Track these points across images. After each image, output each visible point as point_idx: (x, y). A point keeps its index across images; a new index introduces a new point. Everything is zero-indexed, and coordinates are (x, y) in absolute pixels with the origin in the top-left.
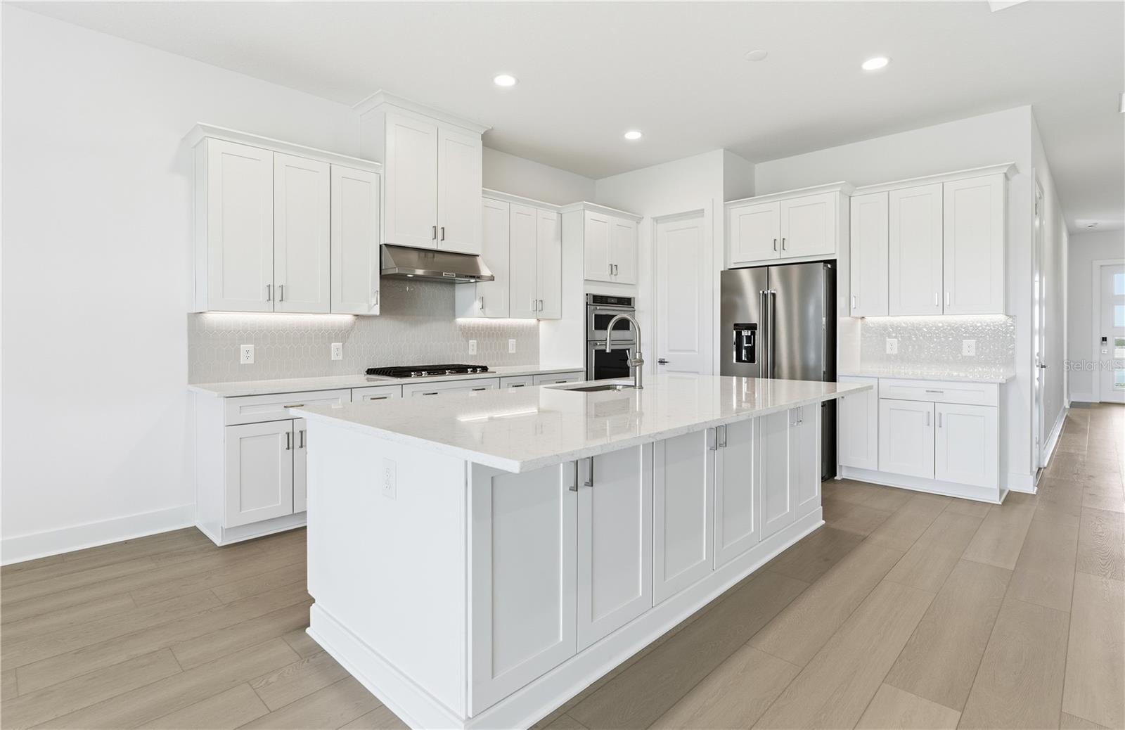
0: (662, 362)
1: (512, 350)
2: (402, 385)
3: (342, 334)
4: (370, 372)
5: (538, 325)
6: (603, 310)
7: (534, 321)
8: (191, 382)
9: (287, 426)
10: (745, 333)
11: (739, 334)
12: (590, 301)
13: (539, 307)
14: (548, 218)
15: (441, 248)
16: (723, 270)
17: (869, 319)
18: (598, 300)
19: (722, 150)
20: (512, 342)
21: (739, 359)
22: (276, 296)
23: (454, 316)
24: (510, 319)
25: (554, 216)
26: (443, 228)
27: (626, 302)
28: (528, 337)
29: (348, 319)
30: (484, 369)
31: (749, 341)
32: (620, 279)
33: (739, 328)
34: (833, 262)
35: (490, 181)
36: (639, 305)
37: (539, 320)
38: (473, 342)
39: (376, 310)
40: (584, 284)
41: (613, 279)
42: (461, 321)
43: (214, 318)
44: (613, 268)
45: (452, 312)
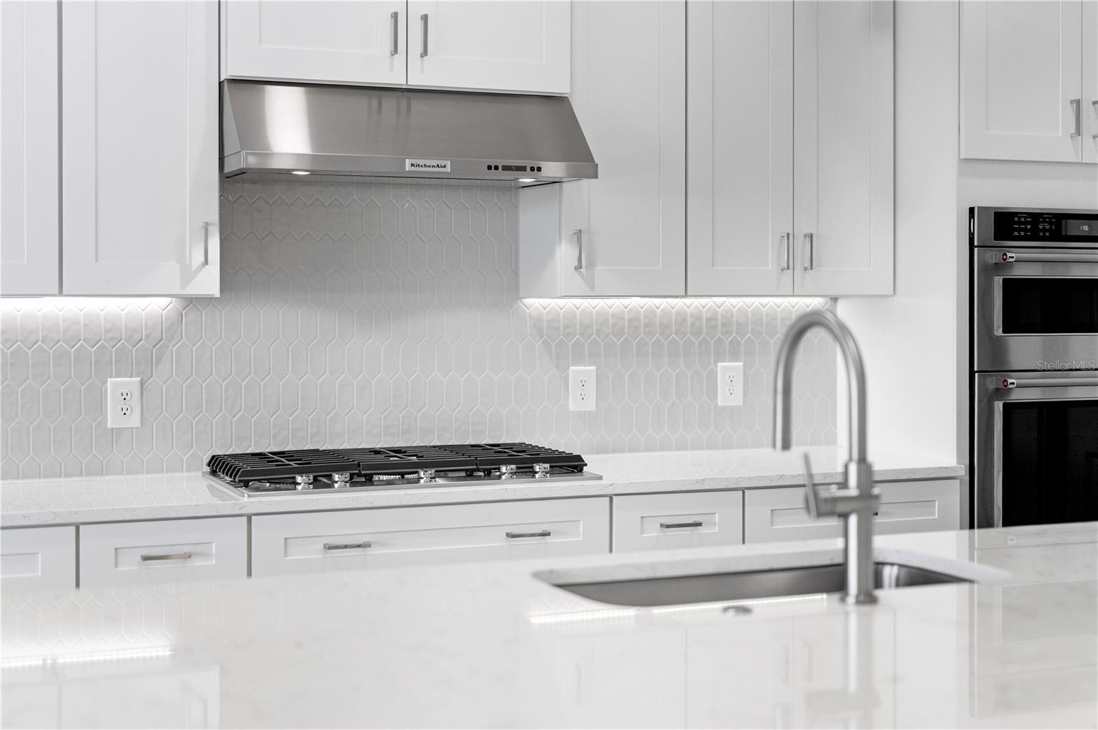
2: (249, 518)
15: (418, 80)
24: (688, 301)
26: (425, 18)
30: (570, 465)
38: (583, 373)
40: (961, 174)
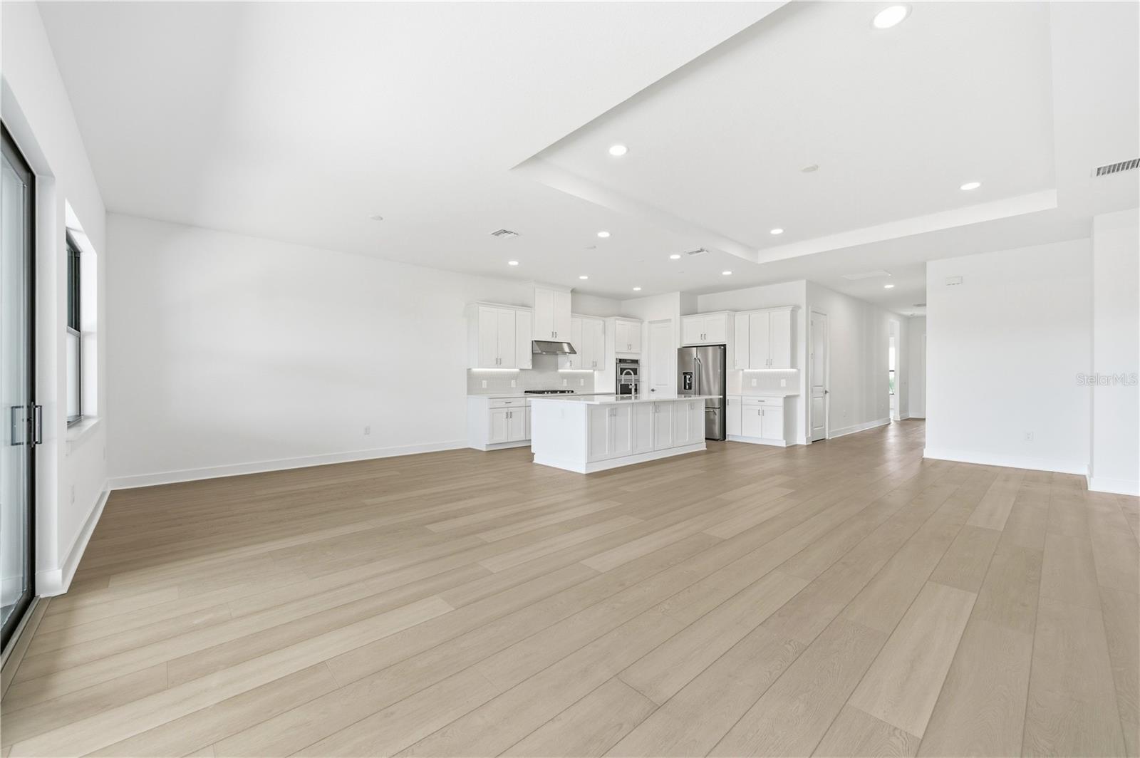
0: (653, 390)
1: (582, 384)
3: (514, 377)
4: (526, 392)
5: (594, 373)
6: (623, 365)
7: (592, 371)
8: (468, 394)
9: (506, 410)
10: (688, 377)
11: (685, 377)
12: (618, 362)
13: (595, 365)
14: (597, 324)
15: (555, 341)
16: (679, 347)
17: (745, 370)
18: (621, 361)
19: (679, 293)
20: (582, 380)
21: (685, 388)
22: (498, 362)
23: (558, 369)
24: (581, 370)
25: (601, 322)
26: (556, 333)
27: (636, 362)
28: (590, 378)
29: (517, 370)
30: (572, 392)
31: (689, 380)
32: (633, 351)
33: (685, 374)
34: (725, 346)
35: (575, 311)
36: (641, 363)
37: (594, 370)
38: (565, 380)
39: (531, 367)
40: (616, 354)
41: (629, 351)
42: (560, 371)
43: (475, 370)
44: (630, 346)
45: (556, 367)
